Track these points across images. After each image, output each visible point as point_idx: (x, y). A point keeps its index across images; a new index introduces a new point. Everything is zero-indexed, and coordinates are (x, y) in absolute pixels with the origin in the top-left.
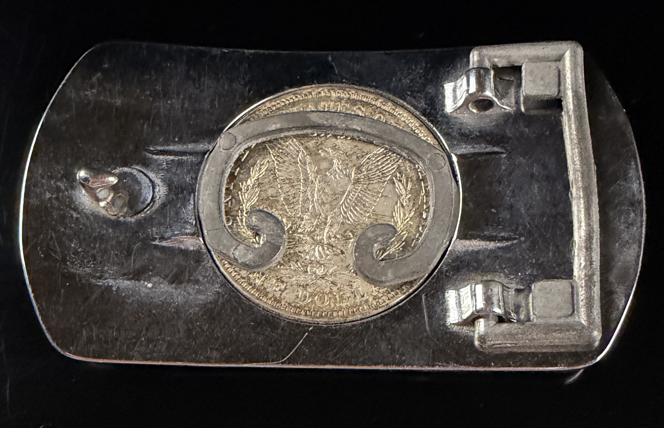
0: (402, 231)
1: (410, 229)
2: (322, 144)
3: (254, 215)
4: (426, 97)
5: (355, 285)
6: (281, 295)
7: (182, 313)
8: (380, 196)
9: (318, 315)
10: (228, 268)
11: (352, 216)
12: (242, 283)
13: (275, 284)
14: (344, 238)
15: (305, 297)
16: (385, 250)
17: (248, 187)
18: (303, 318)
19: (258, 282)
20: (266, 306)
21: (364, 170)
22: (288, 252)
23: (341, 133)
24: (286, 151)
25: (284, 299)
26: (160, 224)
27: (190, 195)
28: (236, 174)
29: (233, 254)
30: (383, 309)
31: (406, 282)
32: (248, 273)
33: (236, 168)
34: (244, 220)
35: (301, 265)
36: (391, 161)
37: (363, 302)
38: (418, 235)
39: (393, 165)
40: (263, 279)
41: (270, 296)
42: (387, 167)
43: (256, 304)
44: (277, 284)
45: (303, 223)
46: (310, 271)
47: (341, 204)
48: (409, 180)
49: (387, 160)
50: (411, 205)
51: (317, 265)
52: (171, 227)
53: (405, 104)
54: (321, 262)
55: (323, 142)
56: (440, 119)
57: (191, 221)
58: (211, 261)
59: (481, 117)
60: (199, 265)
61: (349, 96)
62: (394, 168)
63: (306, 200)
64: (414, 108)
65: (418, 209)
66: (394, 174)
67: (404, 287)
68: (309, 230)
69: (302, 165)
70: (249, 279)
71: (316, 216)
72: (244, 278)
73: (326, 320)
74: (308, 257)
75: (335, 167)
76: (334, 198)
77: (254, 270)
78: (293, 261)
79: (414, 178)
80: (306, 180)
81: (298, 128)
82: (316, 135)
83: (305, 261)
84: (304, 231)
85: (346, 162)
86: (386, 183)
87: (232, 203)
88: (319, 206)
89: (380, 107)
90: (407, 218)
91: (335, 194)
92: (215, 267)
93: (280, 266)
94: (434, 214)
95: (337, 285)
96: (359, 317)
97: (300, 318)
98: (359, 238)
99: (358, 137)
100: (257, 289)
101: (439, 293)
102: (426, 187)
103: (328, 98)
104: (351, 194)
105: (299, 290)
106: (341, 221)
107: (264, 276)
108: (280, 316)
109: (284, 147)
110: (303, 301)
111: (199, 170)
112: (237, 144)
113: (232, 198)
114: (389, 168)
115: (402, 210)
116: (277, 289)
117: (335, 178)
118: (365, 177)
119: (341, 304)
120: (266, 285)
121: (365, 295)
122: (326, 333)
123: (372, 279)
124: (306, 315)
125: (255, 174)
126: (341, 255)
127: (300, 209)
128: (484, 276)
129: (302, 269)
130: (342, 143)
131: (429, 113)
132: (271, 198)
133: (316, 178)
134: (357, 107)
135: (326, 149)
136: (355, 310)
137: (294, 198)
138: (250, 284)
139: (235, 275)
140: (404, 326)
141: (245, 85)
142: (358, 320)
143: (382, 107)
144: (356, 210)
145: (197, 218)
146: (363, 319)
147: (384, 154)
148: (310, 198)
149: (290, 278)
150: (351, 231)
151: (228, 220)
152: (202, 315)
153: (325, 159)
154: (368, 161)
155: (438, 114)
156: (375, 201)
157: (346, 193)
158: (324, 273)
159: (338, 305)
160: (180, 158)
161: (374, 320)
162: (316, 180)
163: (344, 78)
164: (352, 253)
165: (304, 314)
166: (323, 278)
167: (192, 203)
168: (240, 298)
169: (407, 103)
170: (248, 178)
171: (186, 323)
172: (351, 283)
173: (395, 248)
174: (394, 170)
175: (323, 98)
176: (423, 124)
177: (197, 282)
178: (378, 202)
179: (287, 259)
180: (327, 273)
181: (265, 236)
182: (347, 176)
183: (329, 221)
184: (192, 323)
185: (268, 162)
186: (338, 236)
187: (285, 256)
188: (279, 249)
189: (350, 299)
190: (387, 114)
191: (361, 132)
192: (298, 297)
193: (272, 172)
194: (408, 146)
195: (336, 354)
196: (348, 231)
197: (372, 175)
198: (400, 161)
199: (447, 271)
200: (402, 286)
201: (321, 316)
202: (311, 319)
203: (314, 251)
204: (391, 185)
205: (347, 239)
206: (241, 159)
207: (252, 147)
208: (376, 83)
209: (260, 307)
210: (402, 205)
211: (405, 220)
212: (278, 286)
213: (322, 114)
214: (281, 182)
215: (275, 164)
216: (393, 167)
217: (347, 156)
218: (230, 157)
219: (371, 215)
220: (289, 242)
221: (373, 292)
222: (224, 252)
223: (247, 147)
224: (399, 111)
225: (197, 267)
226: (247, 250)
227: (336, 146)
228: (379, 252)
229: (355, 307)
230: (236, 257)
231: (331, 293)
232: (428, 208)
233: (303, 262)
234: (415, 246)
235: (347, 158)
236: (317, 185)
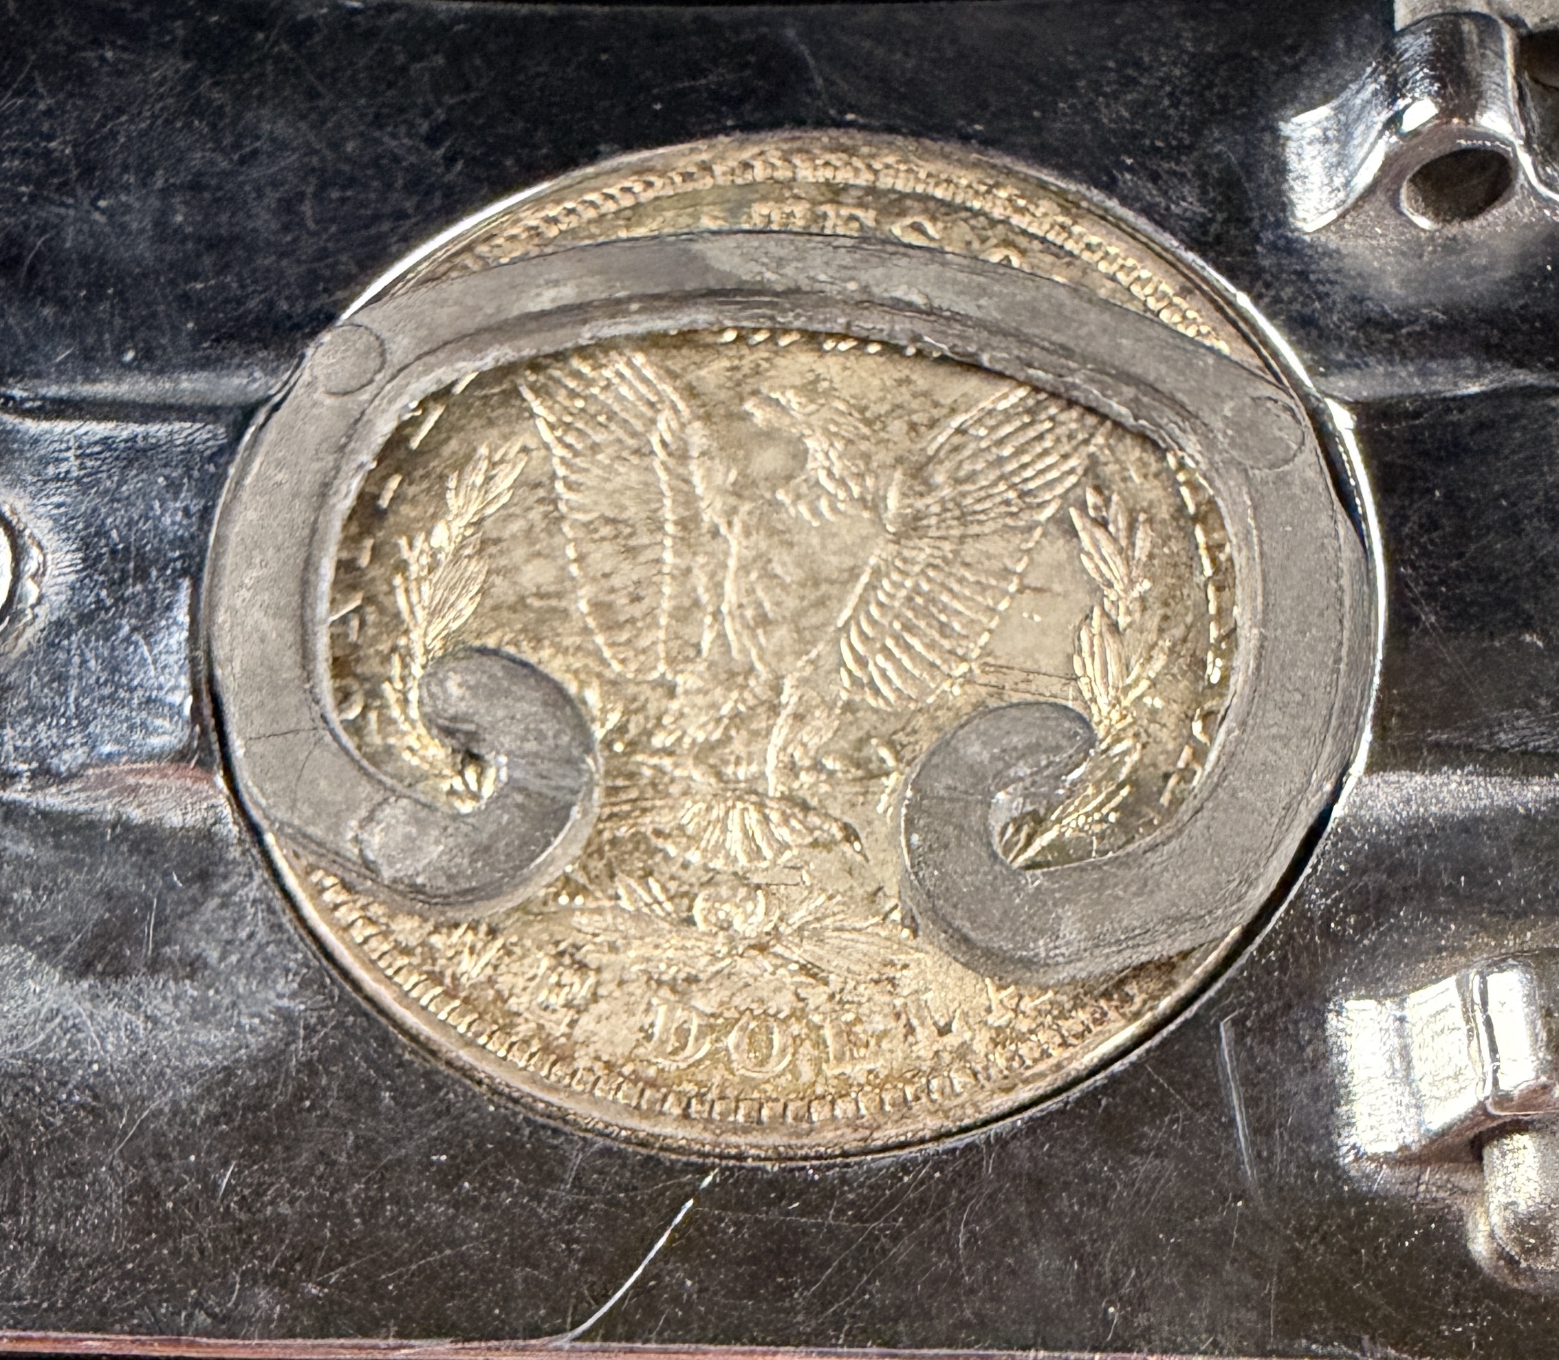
0: (1118, 740)
1: (1153, 728)
2: (757, 371)
3: (455, 670)
4: (1202, 175)
5: (908, 981)
6: (572, 1024)
7: (118, 1108)
8: (1012, 588)
9: (740, 1118)
10: (336, 907)
11: (891, 673)
12: (397, 972)
13: (545, 977)
14: (855, 772)
15: (682, 1033)
16: (1039, 822)
17: (433, 556)
18: (672, 1131)
19: (471, 969)
20: (501, 1076)
21: (939, 478)
22: (607, 835)
23: (842, 320)
24: (604, 405)
25: (586, 1043)
26: (37, 711)
27: (175, 587)
28: (384, 502)
29: (356, 840)
30: (1042, 1087)
31: (1142, 967)
32: (429, 926)
33: (386, 478)
34: (413, 696)
35: (664, 889)
36: (1058, 440)
37: (946, 1057)
38: (1187, 753)
39: (1065, 457)
40: (492, 953)
41: (523, 1029)
42: (1040, 466)
43: (461, 1070)
44: (554, 979)
45: (675, 705)
46: (706, 920)
47: (840, 623)
48: (1142, 517)
49: (1040, 437)
50: (1153, 622)
51: (734, 889)
52: (85, 724)
53: (1113, 204)
54: (756, 879)
55: (765, 365)
56: (1266, 263)
57: (176, 698)
58: (260, 875)
59: (1451, 246)
60: (207, 892)
61: (871, 177)
62: (1072, 471)
63: (686, 612)
64: (1151, 219)
65: (1185, 640)
66: (1072, 496)
67: (1132, 988)
68: (701, 736)
69: (671, 462)
70: (431, 953)
71: (732, 674)
72: (407, 951)
73: (776, 1139)
74: (694, 857)
75: (816, 466)
76: (812, 595)
77: (451, 914)
78: (630, 874)
79: (1164, 513)
80: (688, 523)
81: (653, 302)
82: (730, 336)
83: (682, 873)
84: (680, 739)
85: (864, 446)
86: (1038, 533)
87: (362, 624)
88: (746, 633)
89: (1005, 222)
90: (1137, 682)
91: (815, 581)
92: (279, 904)
93: (572, 897)
94: (1260, 657)
95: (826, 983)
96: (932, 1124)
97: (657, 1130)
98: (923, 767)
99: (916, 338)
100: (466, 1001)
101: (1297, 1013)
102: (1214, 549)
103: (780, 189)
104: (886, 583)
105: (655, 1001)
106: (844, 696)
107: (499, 943)
108: (566, 1122)
109: (595, 390)
110: (674, 1052)
111: (220, 478)
112: (387, 373)
113: (368, 600)
114: (1049, 468)
115: (1112, 645)
116: (557, 1000)
117: (816, 512)
118: (946, 510)
119: (848, 1069)
120: (504, 982)
121: (955, 1026)
122: (776, 1202)
123: (988, 953)
124: (686, 1115)
125: (468, 502)
126: (846, 847)
127: (661, 648)
128: (1504, 933)
129: (669, 906)
130: (845, 368)
131: (1218, 239)
132: (536, 603)
133: (731, 512)
134: (908, 221)
135: (774, 395)
136: (910, 1091)
137: (636, 599)
138: (435, 978)
139: (366, 940)
140: (1144, 1166)
141: (432, 140)
142: (922, 1141)
143: (1016, 220)
144: (908, 648)
145: (204, 688)
146: (949, 1134)
147: (1028, 411)
148: (705, 598)
149: (613, 948)
150: (890, 744)
151: (344, 697)
152: (214, 1120)
153: (769, 435)
154: (957, 440)
155: (1257, 239)
156: (992, 610)
157: (865, 579)
158: (768, 928)
159: (830, 1070)
160: (139, 429)
161: (998, 1137)
162: (730, 524)
163: (852, 109)
164: (895, 831)
165: (677, 1111)
166: (762, 948)
167: (183, 616)
168: (385, 1041)
169: (1124, 202)
170: (435, 517)
171: (134, 1157)
172: (890, 972)
173: (1087, 815)
174: (1073, 479)
175: (763, 190)
176: (1192, 286)
177: (193, 967)
178: (1005, 617)
179: (600, 865)
180: (782, 928)
181: (503, 759)
182: (866, 508)
183: (789, 696)
184: (162, 1156)
185: (525, 450)
186: (829, 763)
187: (593, 849)
188: (567, 817)
189: (885, 1045)
190: (1036, 245)
191: (930, 312)
192: (649, 1038)
193: (541, 493)
194: (1137, 370)
195: (824, 1299)
196: (874, 741)
197: (979, 501)
198: (1099, 440)
199: (1328, 916)
200: (1122, 982)
201: (754, 1123)
202: (708, 1137)
203: (725, 830)
204: (1061, 542)
205: (872, 776)
206: (407, 439)
207: (458, 389)
208: (988, 123)
209: (480, 1083)
210: (1114, 627)
211: (1127, 689)
212: (559, 985)
213: (755, 241)
214: (581, 534)
215: (556, 461)
216: (1066, 467)
217: (869, 423)
218: (357, 424)
219: (977, 671)
220: (612, 791)
221: (989, 1010)
222: (316, 831)
223: (434, 388)
224: (1087, 233)
225: (197, 904)
226: (418, 822)
227: (818, 379)
228: (1018, 830)
229: (910, 1082)
230: (371, 856)
231: (798, 1014)
232: (1230, 635)
233: (672, 878)
234: (1177, 802)
235: (865, 430)
236: (735, 543)
